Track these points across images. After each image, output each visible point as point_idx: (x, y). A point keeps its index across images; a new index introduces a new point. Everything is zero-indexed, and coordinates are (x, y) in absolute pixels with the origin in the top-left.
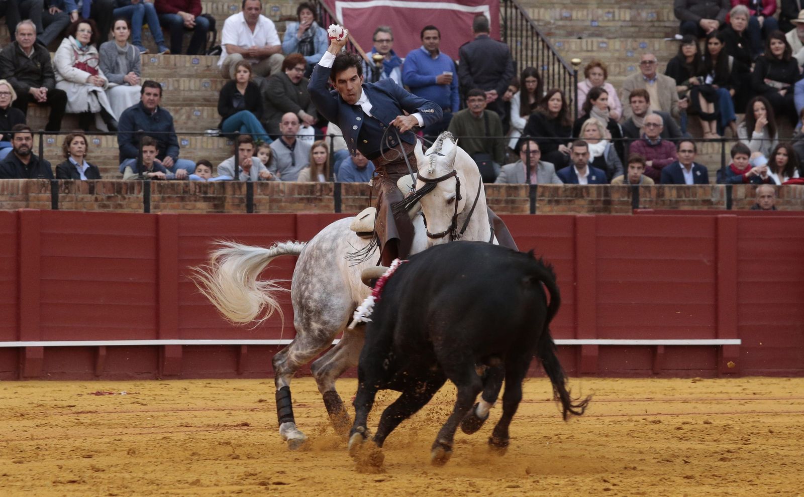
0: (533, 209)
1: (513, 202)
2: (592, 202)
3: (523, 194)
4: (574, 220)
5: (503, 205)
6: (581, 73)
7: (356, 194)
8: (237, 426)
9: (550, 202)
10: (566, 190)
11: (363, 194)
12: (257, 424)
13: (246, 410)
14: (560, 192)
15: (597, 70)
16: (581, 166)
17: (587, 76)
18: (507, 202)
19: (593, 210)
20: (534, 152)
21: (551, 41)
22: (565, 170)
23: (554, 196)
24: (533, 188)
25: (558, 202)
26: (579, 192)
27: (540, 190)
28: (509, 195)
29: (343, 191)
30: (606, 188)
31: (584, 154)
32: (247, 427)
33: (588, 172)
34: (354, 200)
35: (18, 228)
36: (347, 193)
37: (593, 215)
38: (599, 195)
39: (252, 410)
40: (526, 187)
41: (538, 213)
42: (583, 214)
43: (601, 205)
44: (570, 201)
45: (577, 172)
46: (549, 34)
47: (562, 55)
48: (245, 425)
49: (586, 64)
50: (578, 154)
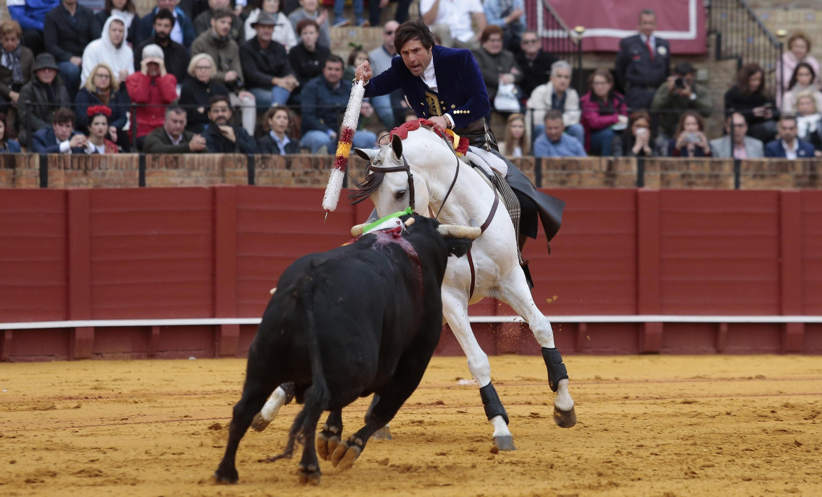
0: (737, 184)
1: (717, 176)
2: (797, 177)
3: (727, 169)
4: (779, 195)
5: (706, 180)
6: (785, 47)
7: (557, 168)
8: (432, 404)
9: (755, 176)
10: (771, 164)
11: (564, 167)
12: (452, 402)
13: (442, 388)
14: (765, 167)
15: (800, 42)
16: (789, 140)
17: (790, 48)
18: (711, 176)
19: (799, 185)
20: (740, 126)
21: (758, 13)
22: (772, 144)
23: (759, 171)
24: (738, 163)
25: (763, 177)
26: (786, 167)
27: (743, 166)
28: (713, 169)
29: (544, 166)
30: (812, 163)
31: (791, 129)
32: (442, 406)
33: (796, 146)
34: (555, 175)
35: (214, 203)
36: (548, 167)
37: (798, 190)
38: (805, 169)
39: (448, 388)
40: (730, 161)
41: (742, 188)
42: (788, 188)
43: (806, 180)
44: (775, 176)
45: (785, 146)
46: (756, 6)
47: (768, 27)
48: (440, 403)
49: (790, 36)
50: (785, 128)
